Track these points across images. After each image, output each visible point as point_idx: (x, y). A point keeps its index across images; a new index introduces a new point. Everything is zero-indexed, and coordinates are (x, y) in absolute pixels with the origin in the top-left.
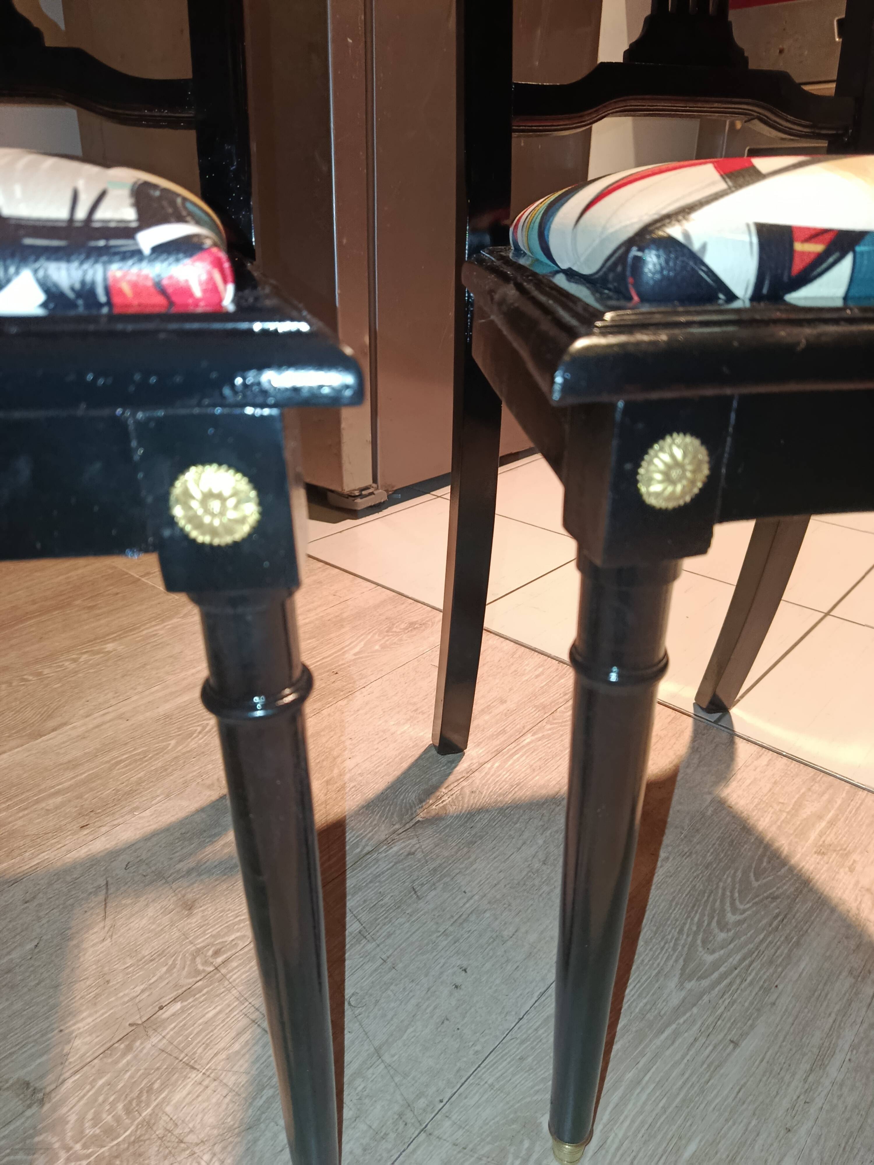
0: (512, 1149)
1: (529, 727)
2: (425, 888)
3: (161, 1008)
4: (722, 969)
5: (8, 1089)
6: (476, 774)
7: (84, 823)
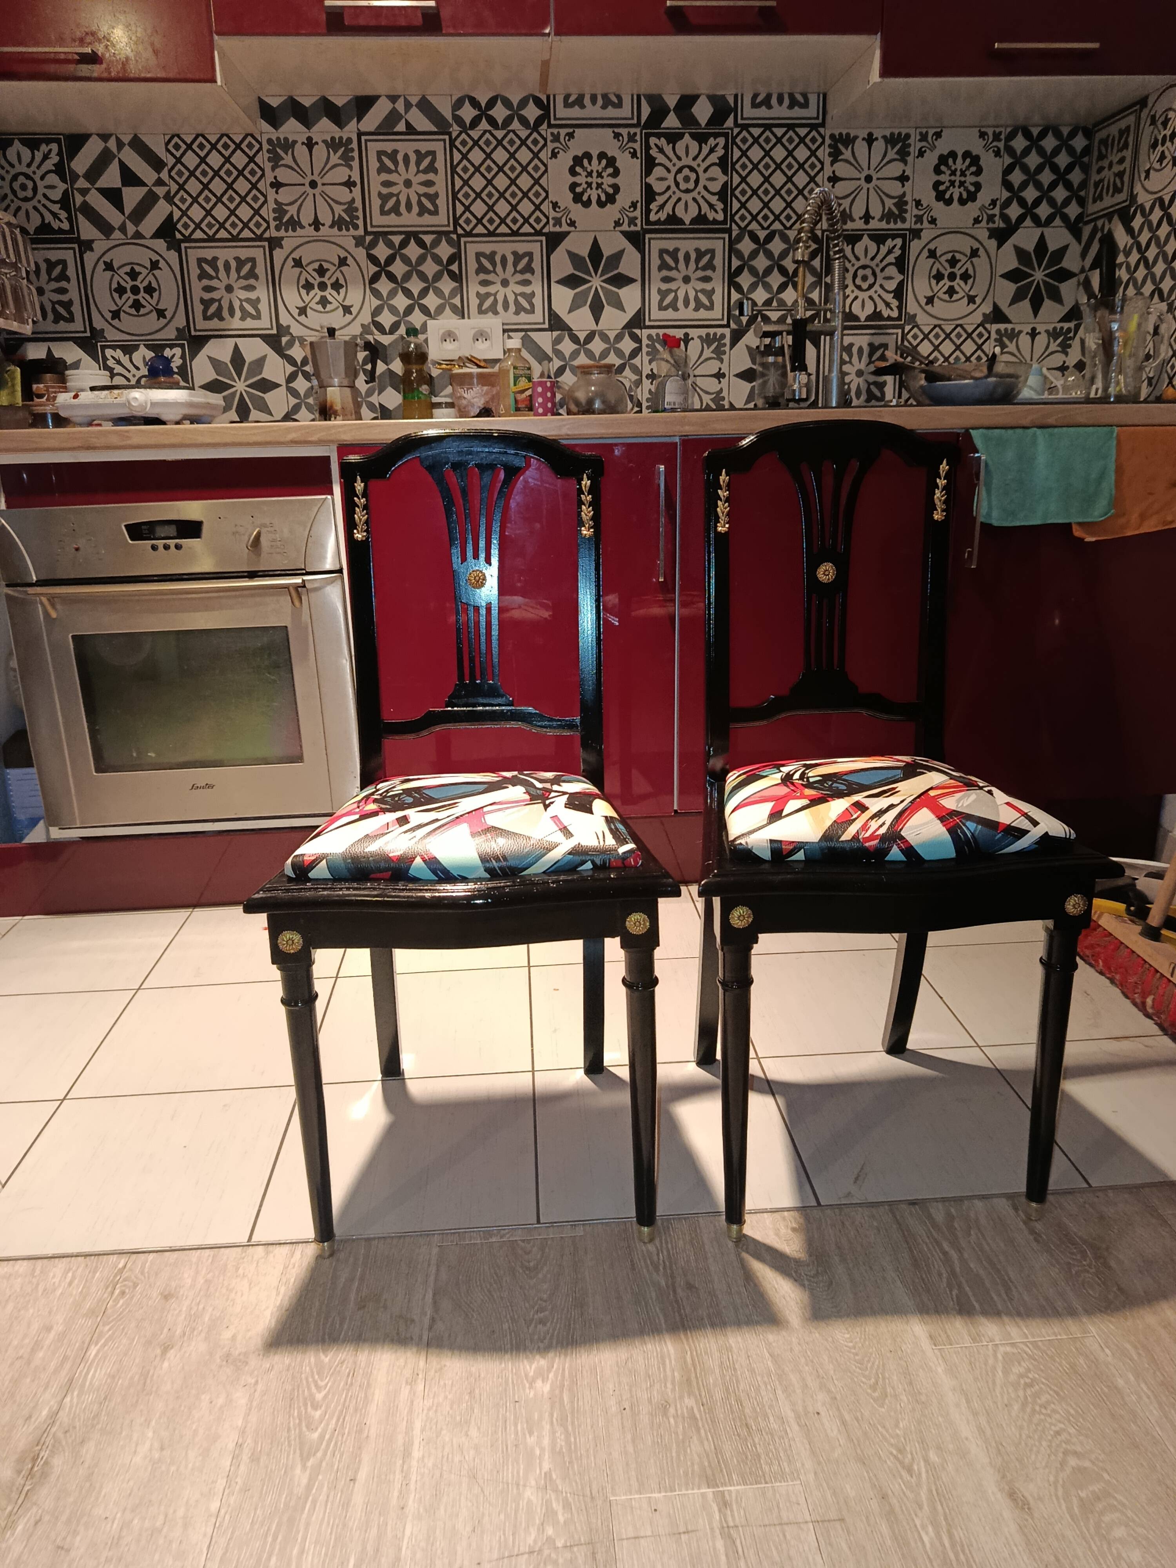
2: (68, 1539)
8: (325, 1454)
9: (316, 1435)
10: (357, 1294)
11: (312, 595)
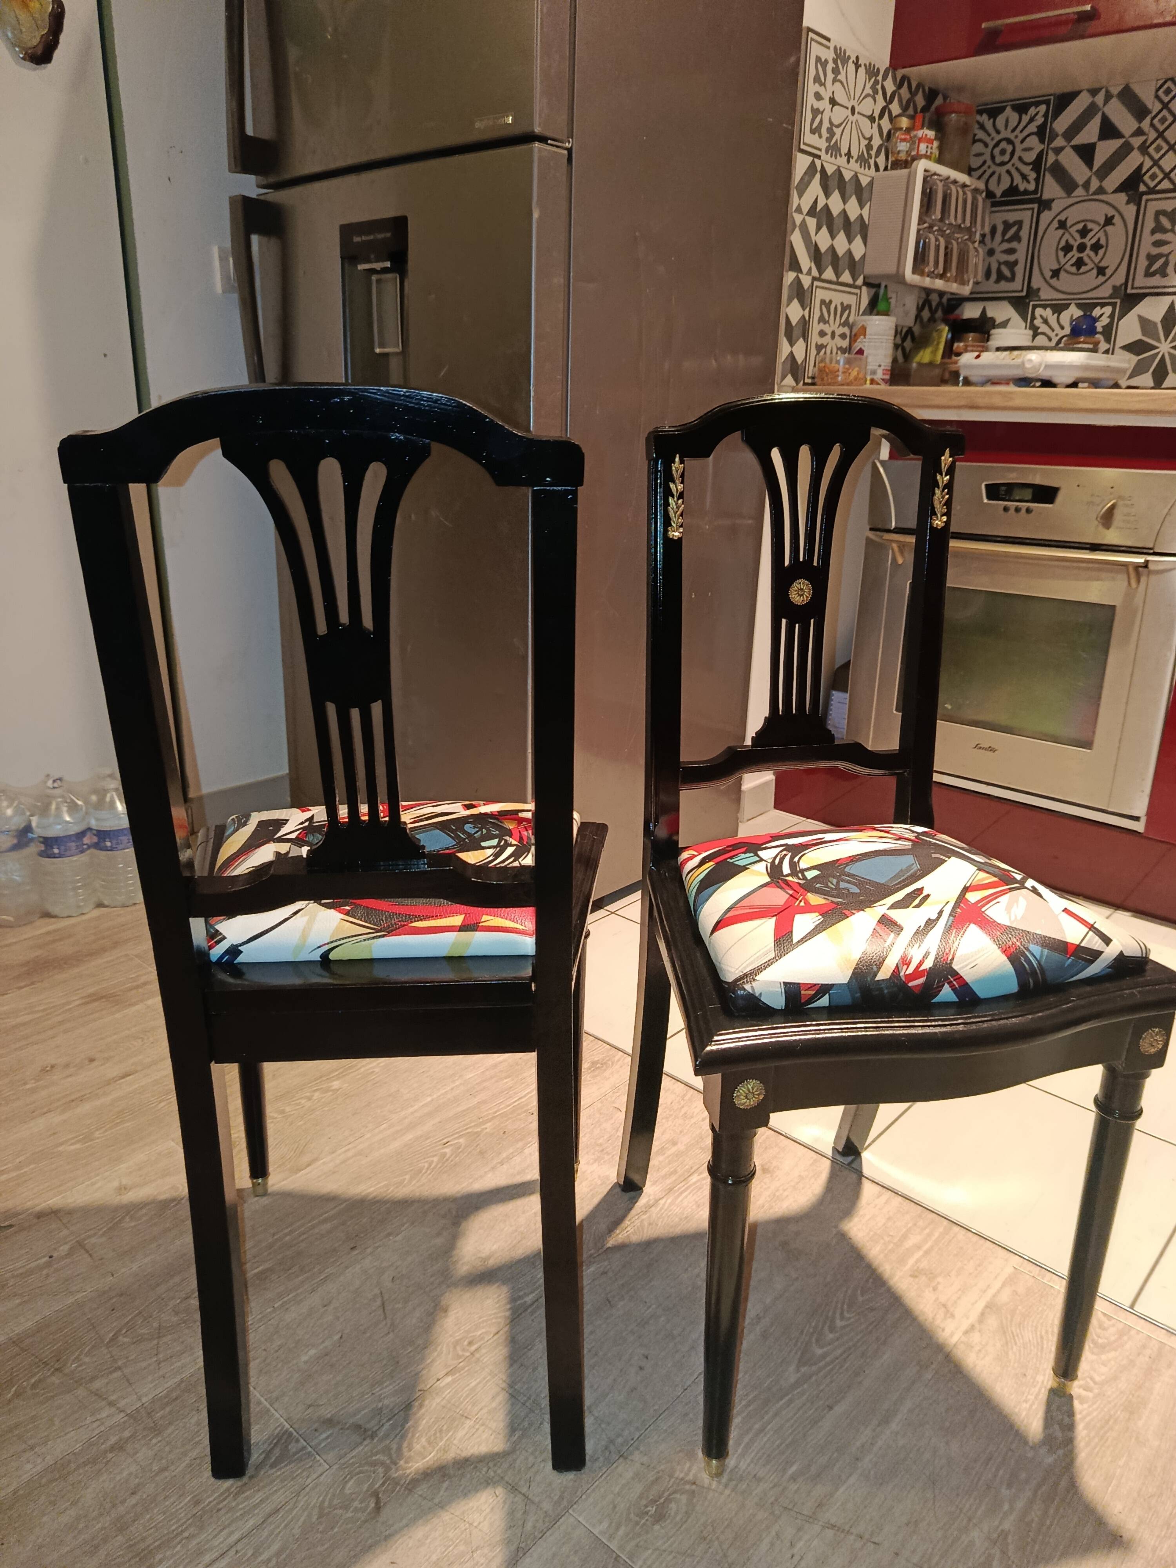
0: (679, 1467)
1: (695, 1168)
2: (616, 1299)
3: (438, 1380)
4: (828, 1359)
5: (348, 1429)
6: (653, 1209)
7: (352, 1246)
8: (820, 1370)
9: (819, 1352)
10: (916, 1263)
11: (1153, 578)
